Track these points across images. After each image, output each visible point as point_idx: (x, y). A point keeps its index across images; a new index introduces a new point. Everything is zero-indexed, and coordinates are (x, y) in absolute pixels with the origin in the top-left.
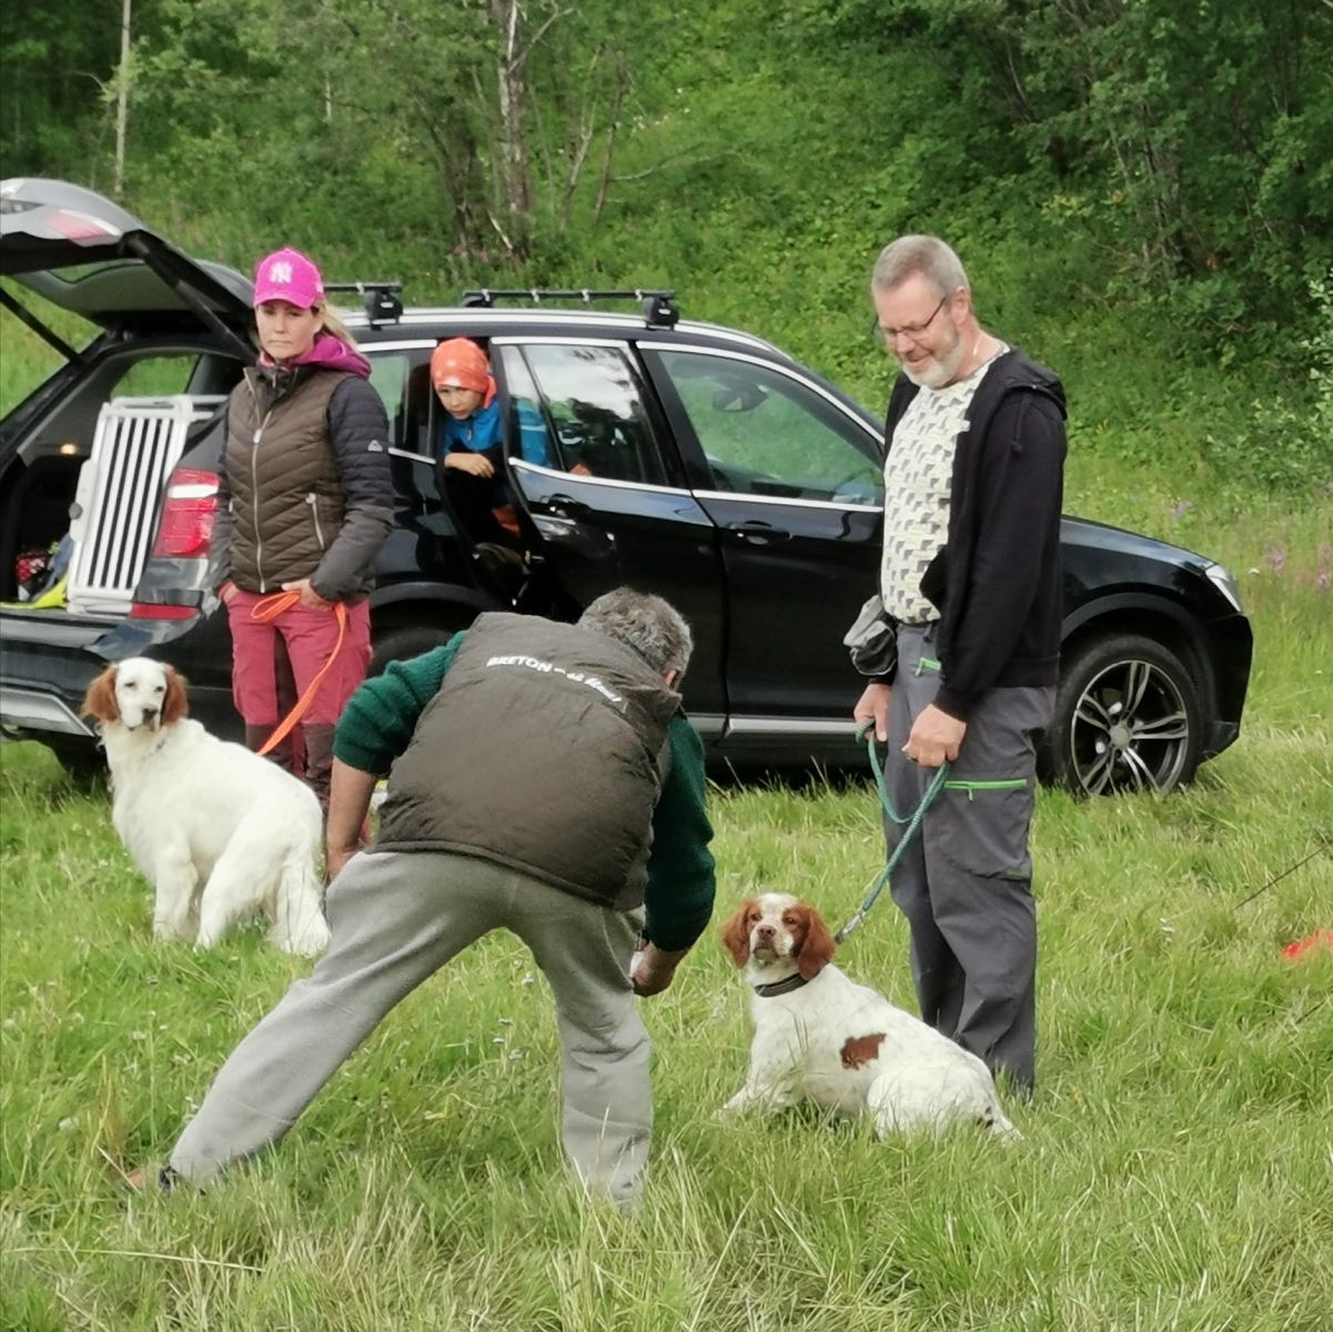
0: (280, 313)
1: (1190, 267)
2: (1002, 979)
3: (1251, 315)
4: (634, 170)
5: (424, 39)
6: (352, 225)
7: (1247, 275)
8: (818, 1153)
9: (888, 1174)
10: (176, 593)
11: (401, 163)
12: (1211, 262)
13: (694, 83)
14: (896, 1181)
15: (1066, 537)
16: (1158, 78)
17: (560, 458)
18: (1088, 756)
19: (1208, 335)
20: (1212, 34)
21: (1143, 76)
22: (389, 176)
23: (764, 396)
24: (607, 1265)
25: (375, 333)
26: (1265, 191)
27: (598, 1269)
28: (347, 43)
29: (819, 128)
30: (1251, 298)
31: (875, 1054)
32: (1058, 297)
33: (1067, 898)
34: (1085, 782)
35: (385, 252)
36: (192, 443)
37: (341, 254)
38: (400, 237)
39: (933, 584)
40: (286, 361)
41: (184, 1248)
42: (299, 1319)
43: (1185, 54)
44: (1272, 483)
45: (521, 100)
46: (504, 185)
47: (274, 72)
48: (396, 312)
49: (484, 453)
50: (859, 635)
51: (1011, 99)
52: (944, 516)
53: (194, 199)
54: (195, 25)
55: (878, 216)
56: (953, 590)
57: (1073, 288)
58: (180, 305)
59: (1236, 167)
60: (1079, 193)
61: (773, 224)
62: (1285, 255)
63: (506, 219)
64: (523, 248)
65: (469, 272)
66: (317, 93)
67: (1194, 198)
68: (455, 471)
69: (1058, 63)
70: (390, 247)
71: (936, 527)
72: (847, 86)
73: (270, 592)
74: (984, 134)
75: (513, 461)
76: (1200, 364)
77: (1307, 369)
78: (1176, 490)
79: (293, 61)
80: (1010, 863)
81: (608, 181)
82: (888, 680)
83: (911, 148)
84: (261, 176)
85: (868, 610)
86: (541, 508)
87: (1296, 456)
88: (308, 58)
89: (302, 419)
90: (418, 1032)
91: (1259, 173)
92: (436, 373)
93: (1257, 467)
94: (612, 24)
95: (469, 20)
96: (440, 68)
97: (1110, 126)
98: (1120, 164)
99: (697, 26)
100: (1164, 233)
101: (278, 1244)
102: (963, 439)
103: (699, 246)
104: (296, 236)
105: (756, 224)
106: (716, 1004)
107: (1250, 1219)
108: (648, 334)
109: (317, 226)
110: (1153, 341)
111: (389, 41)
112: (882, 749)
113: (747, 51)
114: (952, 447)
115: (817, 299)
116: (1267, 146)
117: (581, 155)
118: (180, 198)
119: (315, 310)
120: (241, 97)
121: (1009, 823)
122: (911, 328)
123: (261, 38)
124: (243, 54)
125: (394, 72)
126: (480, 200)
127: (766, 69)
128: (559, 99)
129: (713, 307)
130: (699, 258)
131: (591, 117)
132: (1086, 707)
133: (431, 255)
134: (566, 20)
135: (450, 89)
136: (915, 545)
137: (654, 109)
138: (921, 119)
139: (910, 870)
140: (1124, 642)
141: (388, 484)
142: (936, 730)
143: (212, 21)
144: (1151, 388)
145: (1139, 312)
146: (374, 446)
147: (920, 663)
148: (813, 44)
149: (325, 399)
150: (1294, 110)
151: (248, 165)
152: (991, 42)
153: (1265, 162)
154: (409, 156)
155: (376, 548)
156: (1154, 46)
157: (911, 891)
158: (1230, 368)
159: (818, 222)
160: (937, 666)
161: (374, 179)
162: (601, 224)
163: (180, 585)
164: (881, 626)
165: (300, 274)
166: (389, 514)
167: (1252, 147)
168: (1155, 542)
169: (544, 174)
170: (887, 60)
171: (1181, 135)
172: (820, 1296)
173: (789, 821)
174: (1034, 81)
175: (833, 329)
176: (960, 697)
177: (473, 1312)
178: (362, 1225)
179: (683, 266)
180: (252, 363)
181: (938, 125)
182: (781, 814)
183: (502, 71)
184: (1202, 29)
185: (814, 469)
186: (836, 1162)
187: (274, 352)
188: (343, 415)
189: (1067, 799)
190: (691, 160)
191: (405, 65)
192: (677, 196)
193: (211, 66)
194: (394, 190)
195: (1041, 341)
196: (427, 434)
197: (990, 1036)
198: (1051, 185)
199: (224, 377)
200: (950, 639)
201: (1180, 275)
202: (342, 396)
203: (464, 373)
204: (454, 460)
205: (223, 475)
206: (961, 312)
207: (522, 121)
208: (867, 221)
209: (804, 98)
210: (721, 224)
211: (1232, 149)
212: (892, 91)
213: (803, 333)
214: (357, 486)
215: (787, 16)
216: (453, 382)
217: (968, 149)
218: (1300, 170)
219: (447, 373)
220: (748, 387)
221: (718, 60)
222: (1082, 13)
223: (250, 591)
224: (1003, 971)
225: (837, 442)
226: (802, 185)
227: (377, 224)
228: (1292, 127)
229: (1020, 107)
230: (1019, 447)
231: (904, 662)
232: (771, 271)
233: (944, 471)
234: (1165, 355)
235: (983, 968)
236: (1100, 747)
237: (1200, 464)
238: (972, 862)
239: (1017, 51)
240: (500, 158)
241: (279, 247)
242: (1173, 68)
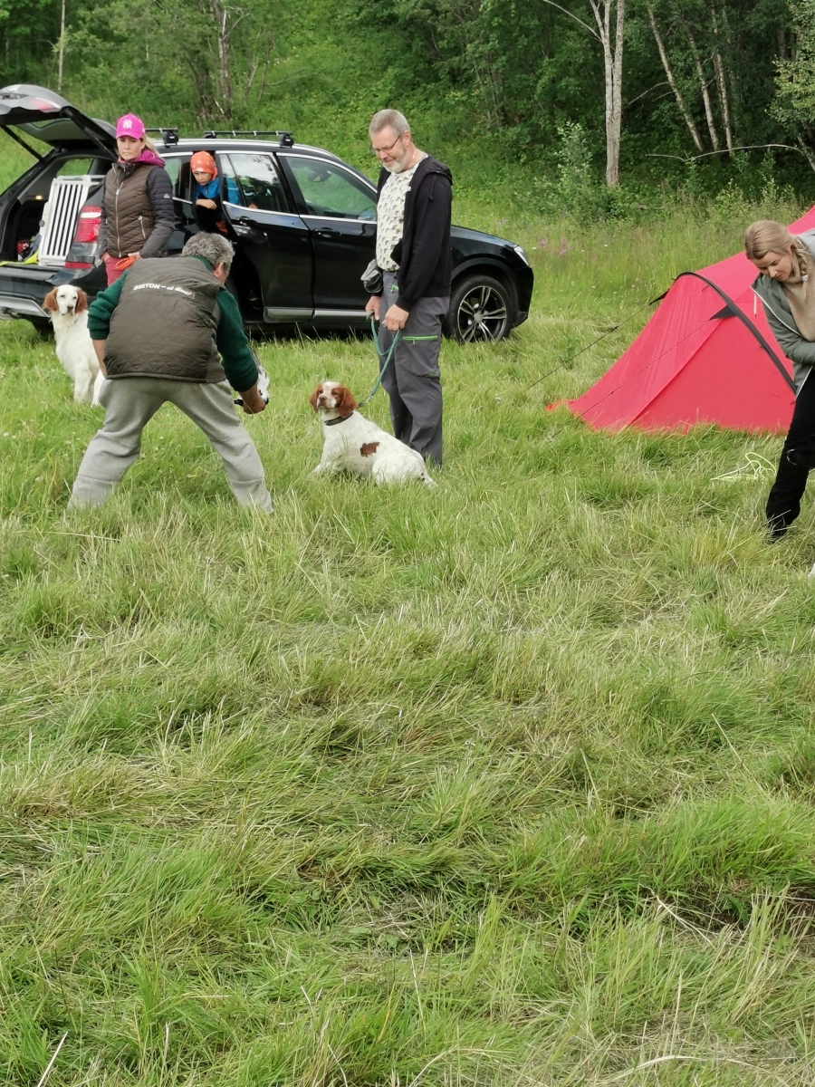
0: (127, 141)
1: (507, 122)
2: (428, 419)
3: (533, 142)
4: (275, 81)
5: (188, 26)
6: (157, 104)
7: (531, 125)
8: (351, 491)
9: (381, 500)
10: (84, 257)
11: (178, 78)
12: (516, 119)
13: (300, 45)
14: (384, 503)
15: (453, 234)
16: (494, 42)
17: (244, 202)
18: (465, 326)
19: (515, 150)
20: (517, 24)
21: (488, 42)
22: (173, 83)
23: (329, 175)
24: (264, 538)
25: (167, 149)
26: (539, 90)
27: (260, 540)
28: (155, 28)
29: (353, 64)
30: (533, 134)
31: (375, 451)
32: (452, 134)
33: (456, 385)
34: (464, 337)
35: (171, 115)
36: (90, 195)
37: (153, 116)
38: (177, 109)
39: (397, 254)
40: (129, 161)
41: (87, 531)
42: (135, 561)
43: (505, 32)
44: (542, 212)
45: (228, 52)
46: (221, 87)
47: (125, 40)
48: (176, 140)
49: (213, 199)
50: (367, 276)
51: (433, 52)
52: (401, 226)
53: (91, 93)
54: (92, 20)
55: (377, 100)
56: (404, 257)
57: (459, 130)
58: (85, 137)
59: (527, 80)
60: (461, 90)
61: (333, 104)
62: (547, 116)
63: (221, 101)
64: (229, 113)
65: (206, 123)
66: (143, 49)
67: (509, 93)
68: (200, 207)
69: (453, 36)
70: (173, 113)
71: (398, 231)
72: (364, 46)
73: (123, 257)
74: (421, 66)
75: (224, 203)
76: (512, 162)
77: (556, 164)
78: (501, 214)
79: (133, 35)
80: (430, 371)
81: (264, 85)
82: (380, 295)
83: (391, 71)
84: (119, 84)
85: (371, 265)
86: (236, 222)
87: (552, 200)
88: (139, 34)
89: (136, 185)
90: (185, 441)
91: (536, 82)
92: (193, 166)
93: (535, 205)
94: (266, 20)
95: (206, 18)
96: (194, 38)
97: (474, 62)
98: (478, 79)
99: (301, 20)
100: (497, 107)
101: (127, 530)
102: (408, 195)
103: (302, 113)
104: (134, 108)
105: (326, 104)
106: (309, 430)
107: (533, 520)
108: (281, 149)
109: (142, 104)
110: (492, 152)
111: (173, 27)
112: (377, 323)
113: (323, 31)
114: (404, 198)
115: (352, 135)
116: (540, 71)
117: (253, 74)
118: (85, 92)
119: (142, 140)
120: (111, 51)
121: (430, 354)
122: (386, 148)
123: (119, 25)
124: (112, 32)
125: (175, 40)
126: (211, 93)
127: (330, 39)
128: (244, 51)
129: (308, 138)
130: (302, 118)
131: (257, 59)
132: (464, 305)
133: (190, 117)
134: (246, 18)
135: (198, 47)
136: (389, 238)
137: (283, 56)
138: (395, 60)
139: (390, 375)
140: (480, 278)
141: (172, 212)
142: (395, 316)
143: (99, 18)
144: (491, 172)
145: (486, 140)
146: (166, 196)
147: (392, 287)
148: (350, 28)
149: (146, 176)
150: (551, 56)
151: (114, 79)
152: (424, 27)
153: (539, 78)
154: (181, 75)
155: (167, 239)
156: (492, 29)
157: (390, 383)
158: (524, 164)
159: (352, 103)
160: (397, 288)
161: (166, 84)
162: (261, 104)
163: (86, 254)
164: (376, 272)
165: (135, 125)
166: (173, 224)
167: (533, 71)
168: (492, 236)
169: (237, 83)
170: (381, 35)
171: (504, 66)
172: (352, 551)
173: (340, 353)
174: (443, 44)
175: (358, 147)
176: (407, 302)
177: (208, 558)
178: (161, 522)
179: (296, 121)
180: (115, 161)
181: (402, 62)
182: (336, 350)
183: (220, 40)
184: (513, 22)
185: (350, 206)
186: (359, 495)
187: (125, 157)
188: (153, 183)
189: (456, 344)
190: (299, 76)
191: (179, 37)
192: (293, 92)
193: (98, 37)
194: (175, 89)
195: (445, 152)
196: (188, 192)
197: (423, 443)
198: (449, 87)
199: (104, 168)
200: (403, 277)
201: (503, 125)
202: (153, 175)
203: (204, 166)
204: (200, 202)
205: (103, 208)
206: (407, 141)
207: (228, 60)
208: (372, 102)
209: (346, 51)
210: (311, 103)
211: (525, 72)
212: (383, 48)
213: (346, 149)
214: (159, 213)
215: (339, 17)
216: (200, 170)
217: (415, 72)
218: (553, 81)
219: (197, 167)
220: (323, 172)
221: (310, 35)
222: (463, 15)
223: (115, 257)
224: (429, 416)
225: (360, 194)
226: (345, 87)
227: (167, 104)
228: (550, 63)
229: (436, 55)
230: (431, 197)
231: (386, 287)
232: (332, 123)
233: (401, 207)
234: (497, 158)
235: (420, 415)
236: (470, 322)
237: (511, 204)
238: (415, 370)
239: (435, 31)
240: (219, 76)
241: (126, 113)
242: (501, 39)
